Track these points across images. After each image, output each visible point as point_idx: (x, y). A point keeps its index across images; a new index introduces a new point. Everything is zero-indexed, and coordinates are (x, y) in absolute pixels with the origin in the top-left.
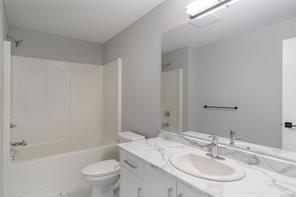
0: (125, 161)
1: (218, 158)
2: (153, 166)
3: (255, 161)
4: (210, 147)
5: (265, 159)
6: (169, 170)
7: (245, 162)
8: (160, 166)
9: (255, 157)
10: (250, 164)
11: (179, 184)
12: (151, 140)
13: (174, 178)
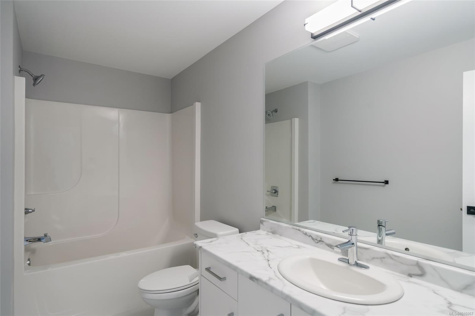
0: (208, 269)
1: (357, 265)
2: (252, 278)
3: (418, 271)
4: (345, 247)
5: (434, 268)
6: (278, 284)
7: (403, 273)
8: (264, 279)
9: (418, 264)
10: (410, 275)
11: (294, 309)
12: (248, 236)
13: (287, 298)
